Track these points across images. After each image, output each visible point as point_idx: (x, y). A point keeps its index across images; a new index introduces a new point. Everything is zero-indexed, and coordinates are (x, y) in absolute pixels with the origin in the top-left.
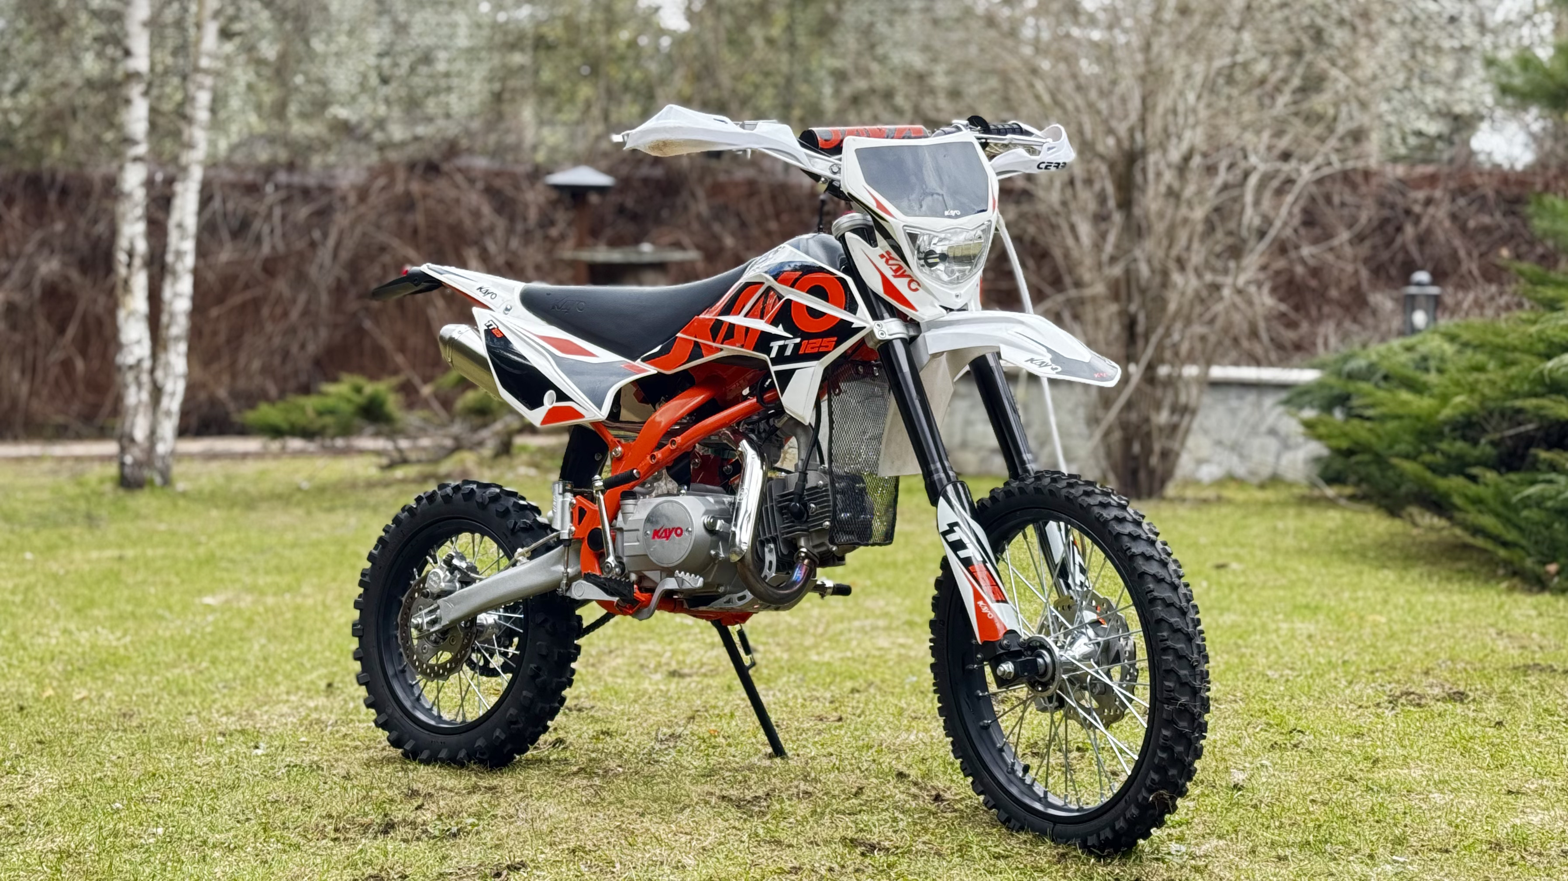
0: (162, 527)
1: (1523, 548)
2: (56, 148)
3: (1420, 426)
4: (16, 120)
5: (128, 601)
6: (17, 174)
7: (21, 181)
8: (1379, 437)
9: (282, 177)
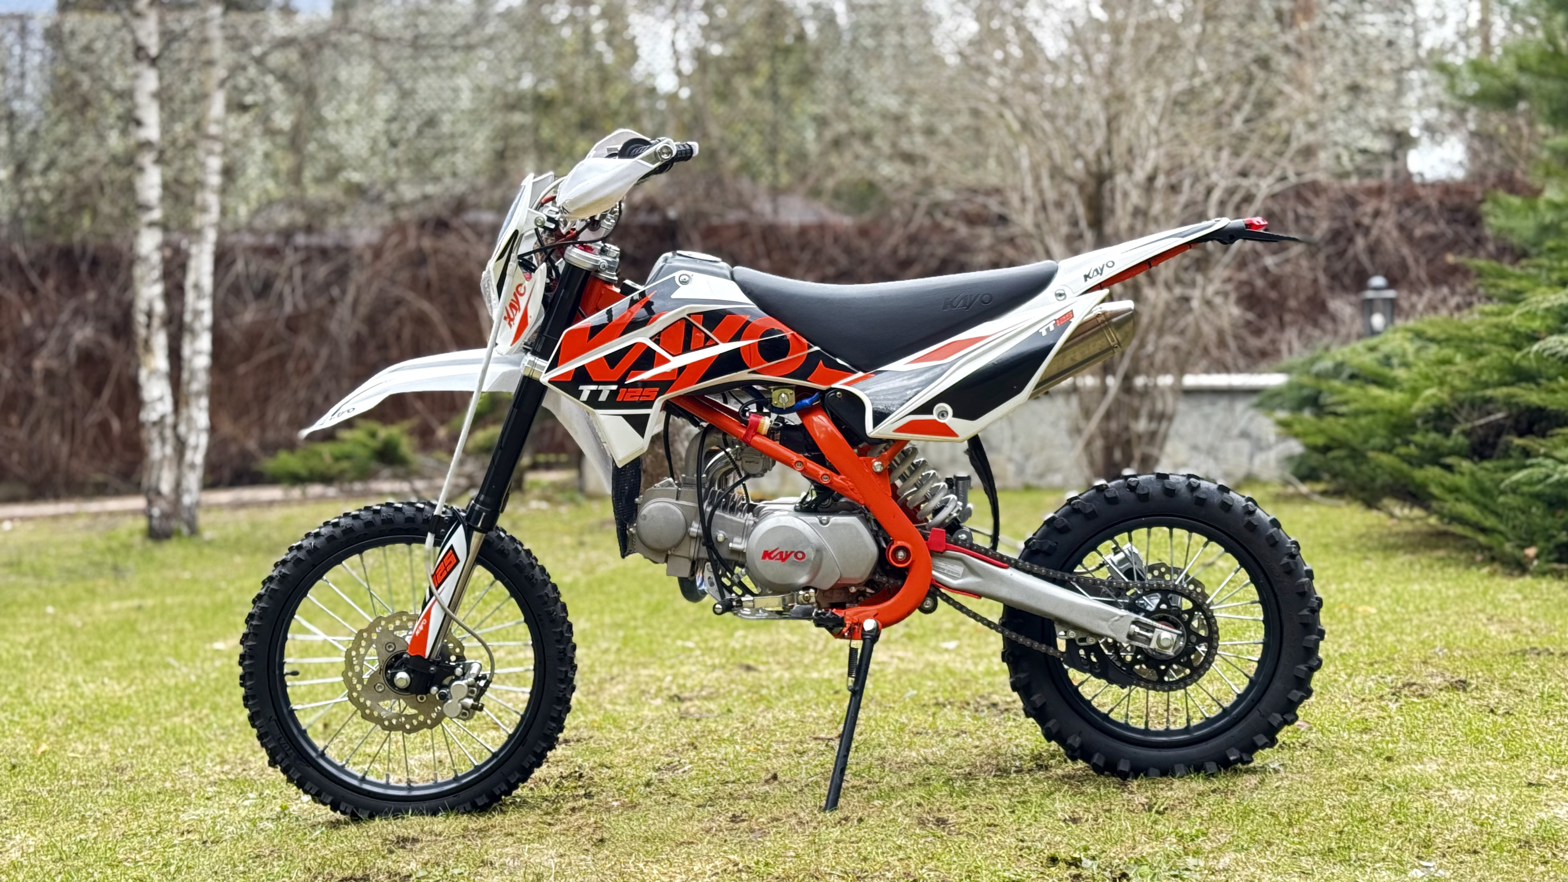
0: (187, 575)
1: (1501, 533)
2: (86, 221)
3: (1393, 419)
4: (47, 197)
5: (139, 651)
6: (50, 248)
7: (54, 254)
8: (1354, 432)
9: (301, 239)
